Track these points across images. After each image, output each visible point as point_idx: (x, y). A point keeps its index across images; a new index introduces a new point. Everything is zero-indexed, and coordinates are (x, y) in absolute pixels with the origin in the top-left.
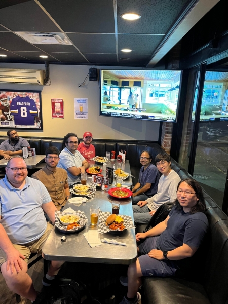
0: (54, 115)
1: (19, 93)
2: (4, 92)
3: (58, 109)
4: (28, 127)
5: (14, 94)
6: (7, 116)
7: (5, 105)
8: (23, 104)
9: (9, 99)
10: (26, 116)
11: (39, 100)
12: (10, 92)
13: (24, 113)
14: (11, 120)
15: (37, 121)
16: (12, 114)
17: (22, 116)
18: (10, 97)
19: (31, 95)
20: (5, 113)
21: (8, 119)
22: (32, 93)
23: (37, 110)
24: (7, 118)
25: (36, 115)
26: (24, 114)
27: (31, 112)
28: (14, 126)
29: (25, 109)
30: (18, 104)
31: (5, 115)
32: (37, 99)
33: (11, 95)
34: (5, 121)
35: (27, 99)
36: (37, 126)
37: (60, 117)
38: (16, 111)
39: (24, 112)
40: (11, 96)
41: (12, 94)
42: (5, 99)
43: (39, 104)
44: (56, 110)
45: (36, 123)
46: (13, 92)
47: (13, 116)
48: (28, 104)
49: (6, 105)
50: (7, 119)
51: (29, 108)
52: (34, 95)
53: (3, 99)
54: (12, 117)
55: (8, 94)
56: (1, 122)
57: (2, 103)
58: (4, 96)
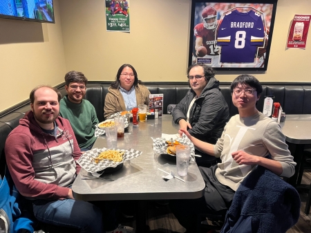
0: (291, 43)
1: (238, 5)
3: (298, 34)
4: (243, 65)
5: (230, 7)
6: (211, 47)
7: (210, 28)
8: (241, 25)
9: (219, 16)
10: (242, 46)
11: (270, 17)
12: (222, 4)
13: (240, 41)
14: (216, 54)
15: (260, 55)
16: (219, 44)
17: (237, 46)
18: (222, 13)
19: (259, 9)
20: (208, 43)
21: (212, 53)
22: (261, 5)
23: (263, 36)
24: (209, 50)
25: (260, 44)
26: (240, 43)
27: (253, 38)
28: (219, 65)
29: (244, 33)
30: (233, 25)
31: (208, 47)
32: (268, 15)
33: (223, 9)
35: (249, 16)
36: (257, 63)
37: (299, 46)
38: (228, 38)
39: (240, 39)
40: (224, 10)
41: (226, 8)
42: (213, 16)
43: (269, 25)
44: (294, 35)
45: (256, 59)
46: (228, 4)
47: (220, 47)
48: (250, 25)
49: (213, 27)
50: (209, 53)
51: (250, 33)
52: (264, 9)
53: (209, 17)
54: (218, 49)
55: (219, 8)
56: (198, 59)
57: (205, 25)
58: (211, 11)
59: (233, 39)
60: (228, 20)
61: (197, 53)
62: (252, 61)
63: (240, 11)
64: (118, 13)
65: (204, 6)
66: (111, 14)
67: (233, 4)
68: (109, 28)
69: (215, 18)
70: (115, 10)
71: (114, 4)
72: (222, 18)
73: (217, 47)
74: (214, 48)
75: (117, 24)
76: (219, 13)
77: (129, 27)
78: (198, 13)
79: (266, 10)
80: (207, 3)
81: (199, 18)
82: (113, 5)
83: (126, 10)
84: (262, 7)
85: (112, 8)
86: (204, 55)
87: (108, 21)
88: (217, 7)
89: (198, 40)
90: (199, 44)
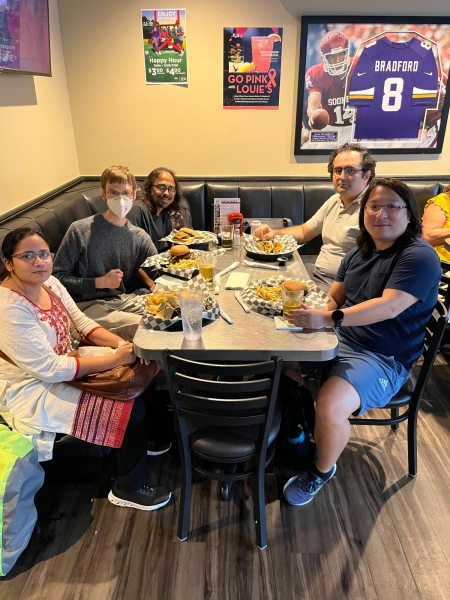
1: (388, 28)
2: (340, 28)
4: (397, 144)
5: (373, 32)
7: (336, 73)
8: (395, 66)
9: (354, 50)
10: (397, 107)
12: (359, 27)
13: (392, 98)
14: (347, 123)
15: (430, 125)
16: (351, 103)
17: (386, 107)
19: (428, 35)
20: (331, 102)
21: (339, 121)
22: (434, 27)
24: (333, 116)
25: (431, 102)
26: (392, 101)
27: (417, 92)
29: (400, 82)
30: (379, 66)
31: (331, 110)
33: (360, 35)
34: (328, 128)
35: (411, 50)
39: (393, 94)
40: (362, 38)
41: (366, 34)
42: (341, 50)
45: (422, 132)
46: (369, 26)
47: (354, 110)
48: (412, 66)
49: (341, 72)
51: (411, 80)
52: (438, 35)
53: (334, 52)
54: (351, 113)
55: (352, 33)
56: (313, 134)
57: (327, 67)
58: (337, 40)
59: (379, 94)
60: (370, 56)
61: (311, 122)
62: (415, 135)
63: (393, 40)
64: (166, 48)
65: (324, 31)
66: (154, 50)
67: (378, 25)
68: (150, 78)
69: (344, 53)
70: (160, 43)
71: (158, 32)
72: (359, 53)
73: (348, 110)
74: (343, 113)
75: (165, 71)
76: (352, 44)
77: (185, 76)
78: (312, 44)
79: (443, 37)
80: (330, 26)
81: (315, 54)
82: (156, 34)
83: (181, 43)
84: (434, 31)
85: (155, 40)
86: (324, 126)
87: (149, 65)
88: (348, 32)
89: (313, 97)
90: (315, 104)
